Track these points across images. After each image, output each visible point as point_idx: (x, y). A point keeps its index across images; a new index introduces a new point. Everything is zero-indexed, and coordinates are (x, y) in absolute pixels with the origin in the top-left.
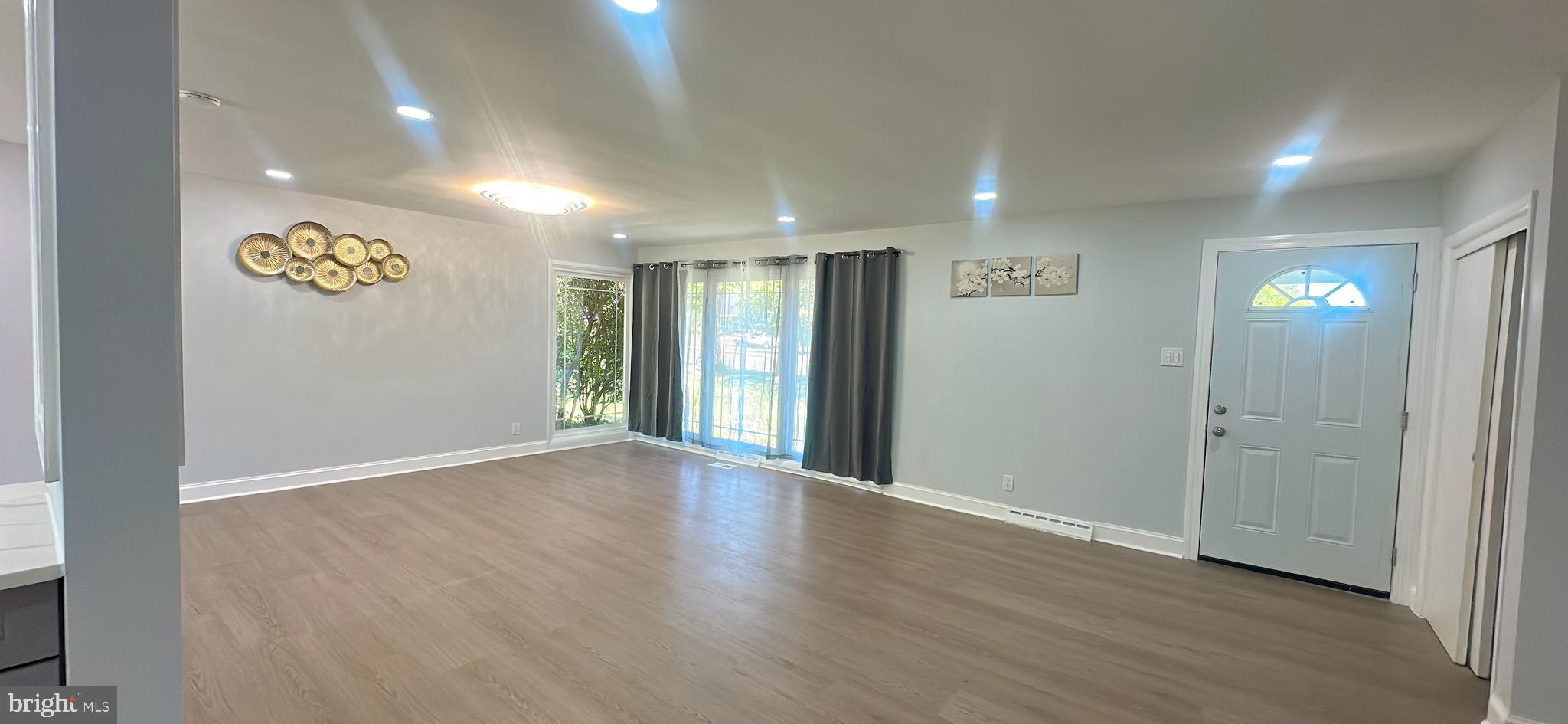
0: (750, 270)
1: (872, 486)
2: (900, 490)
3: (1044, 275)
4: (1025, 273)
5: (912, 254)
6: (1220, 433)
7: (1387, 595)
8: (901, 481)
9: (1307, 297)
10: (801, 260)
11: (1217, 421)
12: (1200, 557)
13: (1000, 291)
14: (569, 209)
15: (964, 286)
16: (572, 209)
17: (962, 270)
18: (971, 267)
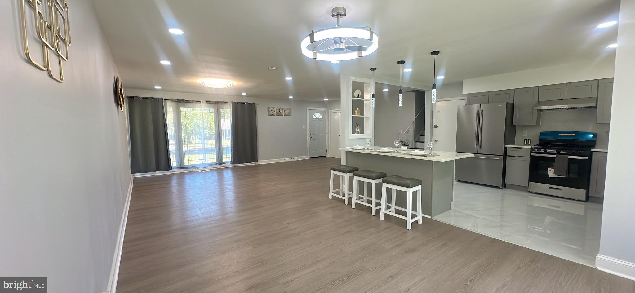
0: (204, 105)
1: (253, 164)
2: (260, 162)
3: (286, 111)
4: (282, 111)
5: (258, 104)
6: (311, 138)
7: (326, 156)
8: (260, 160)
9: (317, 117)
10: (224, 103)
11: (310, 136)
12: (310, 158)
13: (278, 114)
15: (271, 113)
16: (229, 86)
17: (270, 109)
18: (272, 109)
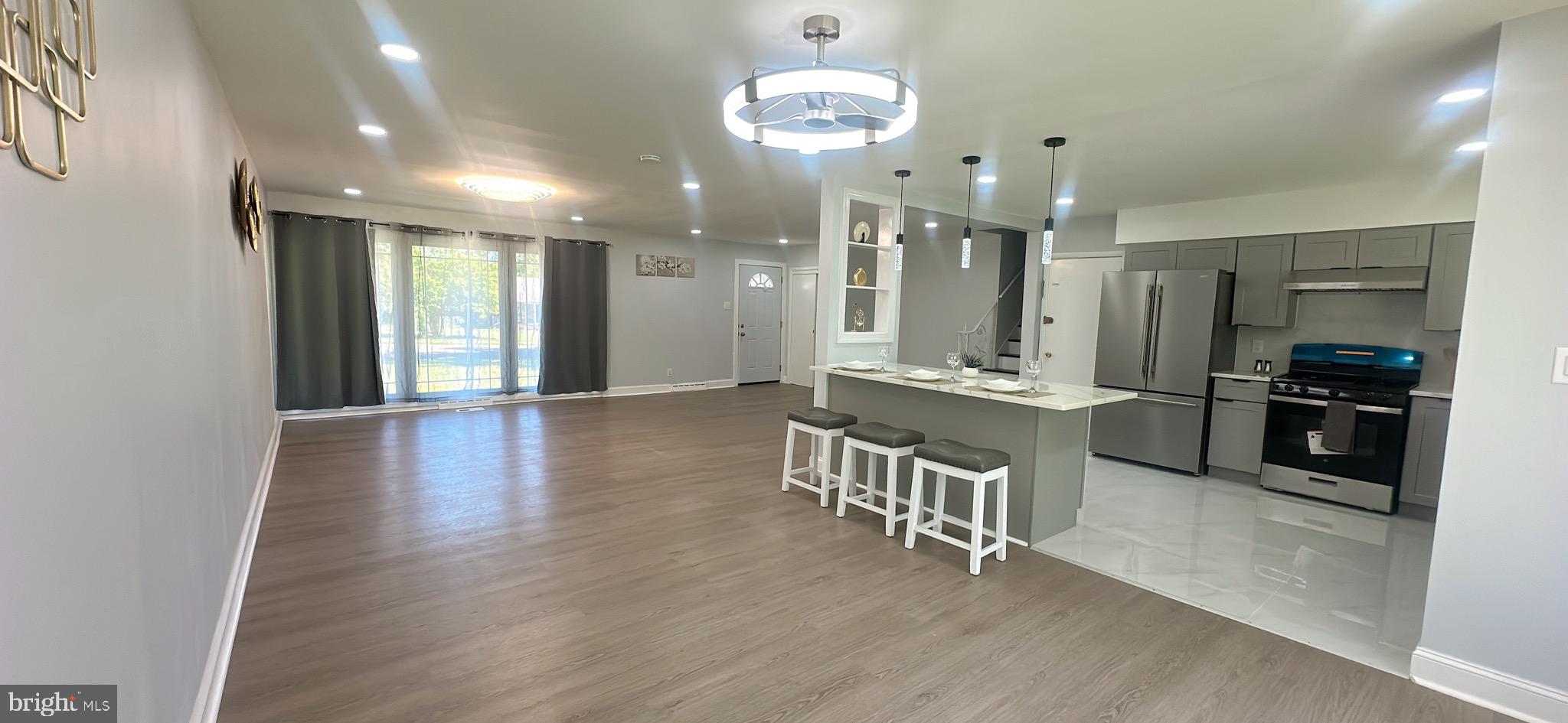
0: (474, 241)
1: (595, 394)
2: (613, 392)
3: (682, 267)
4: (673, 265)
5: (612, 247)
6: (743, 335)
7: (779, 381)
8: (613, 386)
9: (761, 283)
11: (742, 330)
12: (739, 384)
13: (662, 273)
14: (537, 198)
15: (644, 269)
16: (539, 197)
17: (643, 260)
18: (647, 259)
